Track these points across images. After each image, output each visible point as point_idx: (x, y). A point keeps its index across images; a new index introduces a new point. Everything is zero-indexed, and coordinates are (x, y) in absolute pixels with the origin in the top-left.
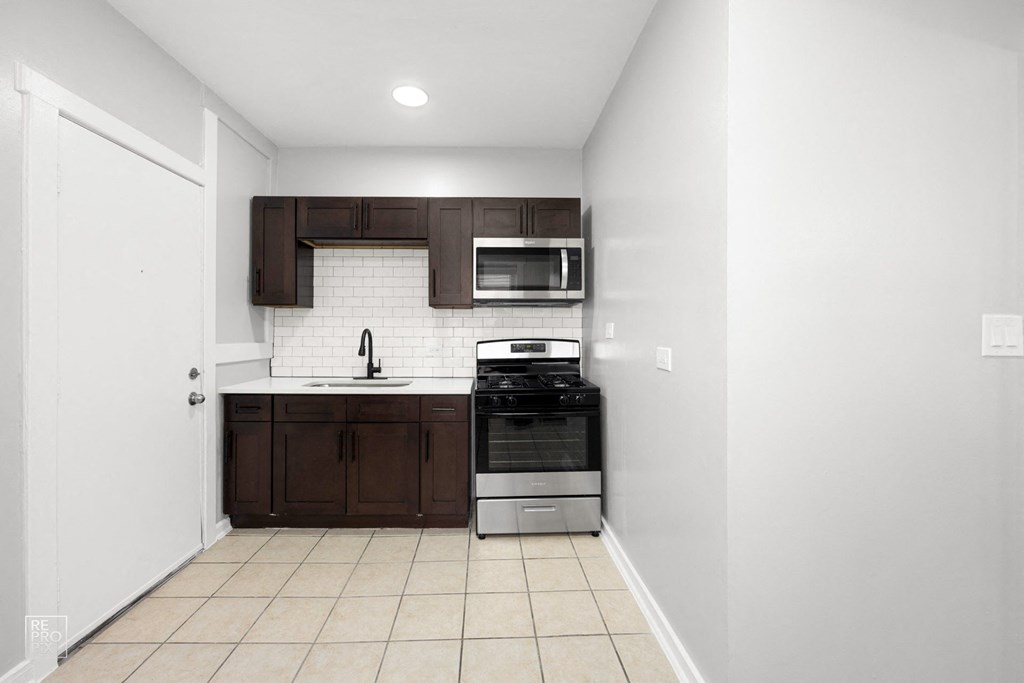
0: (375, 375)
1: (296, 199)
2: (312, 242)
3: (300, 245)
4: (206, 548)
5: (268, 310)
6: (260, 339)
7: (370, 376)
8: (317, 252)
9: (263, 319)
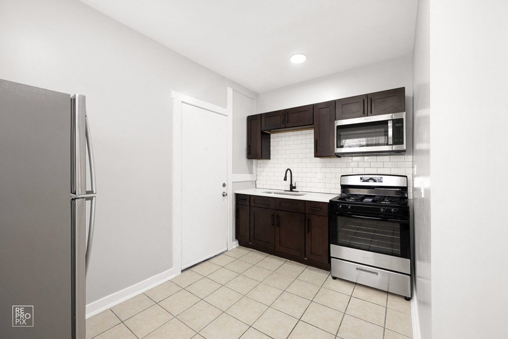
0: (294, 190)
1: (261, 114)
2: (270, 131)
3: (263, 133)
4: (229, 250)
5: (254, 161)
6: (251, 173)
7: (291, 190)
8: (272, 136)
9: (253, 164)
